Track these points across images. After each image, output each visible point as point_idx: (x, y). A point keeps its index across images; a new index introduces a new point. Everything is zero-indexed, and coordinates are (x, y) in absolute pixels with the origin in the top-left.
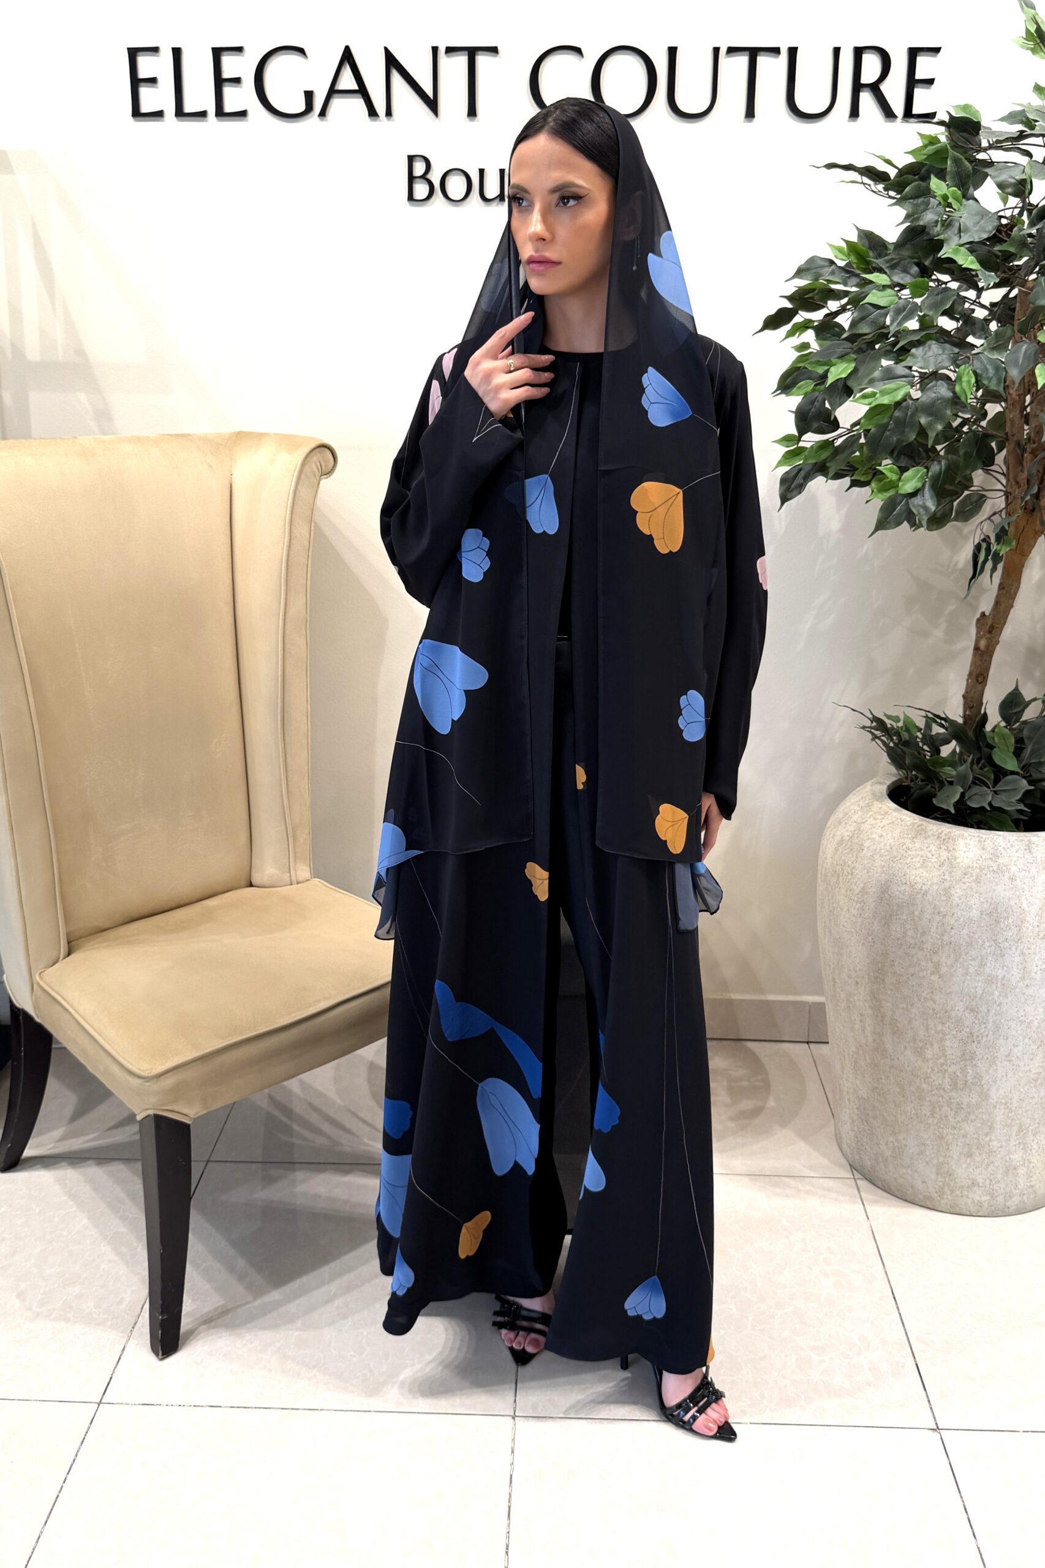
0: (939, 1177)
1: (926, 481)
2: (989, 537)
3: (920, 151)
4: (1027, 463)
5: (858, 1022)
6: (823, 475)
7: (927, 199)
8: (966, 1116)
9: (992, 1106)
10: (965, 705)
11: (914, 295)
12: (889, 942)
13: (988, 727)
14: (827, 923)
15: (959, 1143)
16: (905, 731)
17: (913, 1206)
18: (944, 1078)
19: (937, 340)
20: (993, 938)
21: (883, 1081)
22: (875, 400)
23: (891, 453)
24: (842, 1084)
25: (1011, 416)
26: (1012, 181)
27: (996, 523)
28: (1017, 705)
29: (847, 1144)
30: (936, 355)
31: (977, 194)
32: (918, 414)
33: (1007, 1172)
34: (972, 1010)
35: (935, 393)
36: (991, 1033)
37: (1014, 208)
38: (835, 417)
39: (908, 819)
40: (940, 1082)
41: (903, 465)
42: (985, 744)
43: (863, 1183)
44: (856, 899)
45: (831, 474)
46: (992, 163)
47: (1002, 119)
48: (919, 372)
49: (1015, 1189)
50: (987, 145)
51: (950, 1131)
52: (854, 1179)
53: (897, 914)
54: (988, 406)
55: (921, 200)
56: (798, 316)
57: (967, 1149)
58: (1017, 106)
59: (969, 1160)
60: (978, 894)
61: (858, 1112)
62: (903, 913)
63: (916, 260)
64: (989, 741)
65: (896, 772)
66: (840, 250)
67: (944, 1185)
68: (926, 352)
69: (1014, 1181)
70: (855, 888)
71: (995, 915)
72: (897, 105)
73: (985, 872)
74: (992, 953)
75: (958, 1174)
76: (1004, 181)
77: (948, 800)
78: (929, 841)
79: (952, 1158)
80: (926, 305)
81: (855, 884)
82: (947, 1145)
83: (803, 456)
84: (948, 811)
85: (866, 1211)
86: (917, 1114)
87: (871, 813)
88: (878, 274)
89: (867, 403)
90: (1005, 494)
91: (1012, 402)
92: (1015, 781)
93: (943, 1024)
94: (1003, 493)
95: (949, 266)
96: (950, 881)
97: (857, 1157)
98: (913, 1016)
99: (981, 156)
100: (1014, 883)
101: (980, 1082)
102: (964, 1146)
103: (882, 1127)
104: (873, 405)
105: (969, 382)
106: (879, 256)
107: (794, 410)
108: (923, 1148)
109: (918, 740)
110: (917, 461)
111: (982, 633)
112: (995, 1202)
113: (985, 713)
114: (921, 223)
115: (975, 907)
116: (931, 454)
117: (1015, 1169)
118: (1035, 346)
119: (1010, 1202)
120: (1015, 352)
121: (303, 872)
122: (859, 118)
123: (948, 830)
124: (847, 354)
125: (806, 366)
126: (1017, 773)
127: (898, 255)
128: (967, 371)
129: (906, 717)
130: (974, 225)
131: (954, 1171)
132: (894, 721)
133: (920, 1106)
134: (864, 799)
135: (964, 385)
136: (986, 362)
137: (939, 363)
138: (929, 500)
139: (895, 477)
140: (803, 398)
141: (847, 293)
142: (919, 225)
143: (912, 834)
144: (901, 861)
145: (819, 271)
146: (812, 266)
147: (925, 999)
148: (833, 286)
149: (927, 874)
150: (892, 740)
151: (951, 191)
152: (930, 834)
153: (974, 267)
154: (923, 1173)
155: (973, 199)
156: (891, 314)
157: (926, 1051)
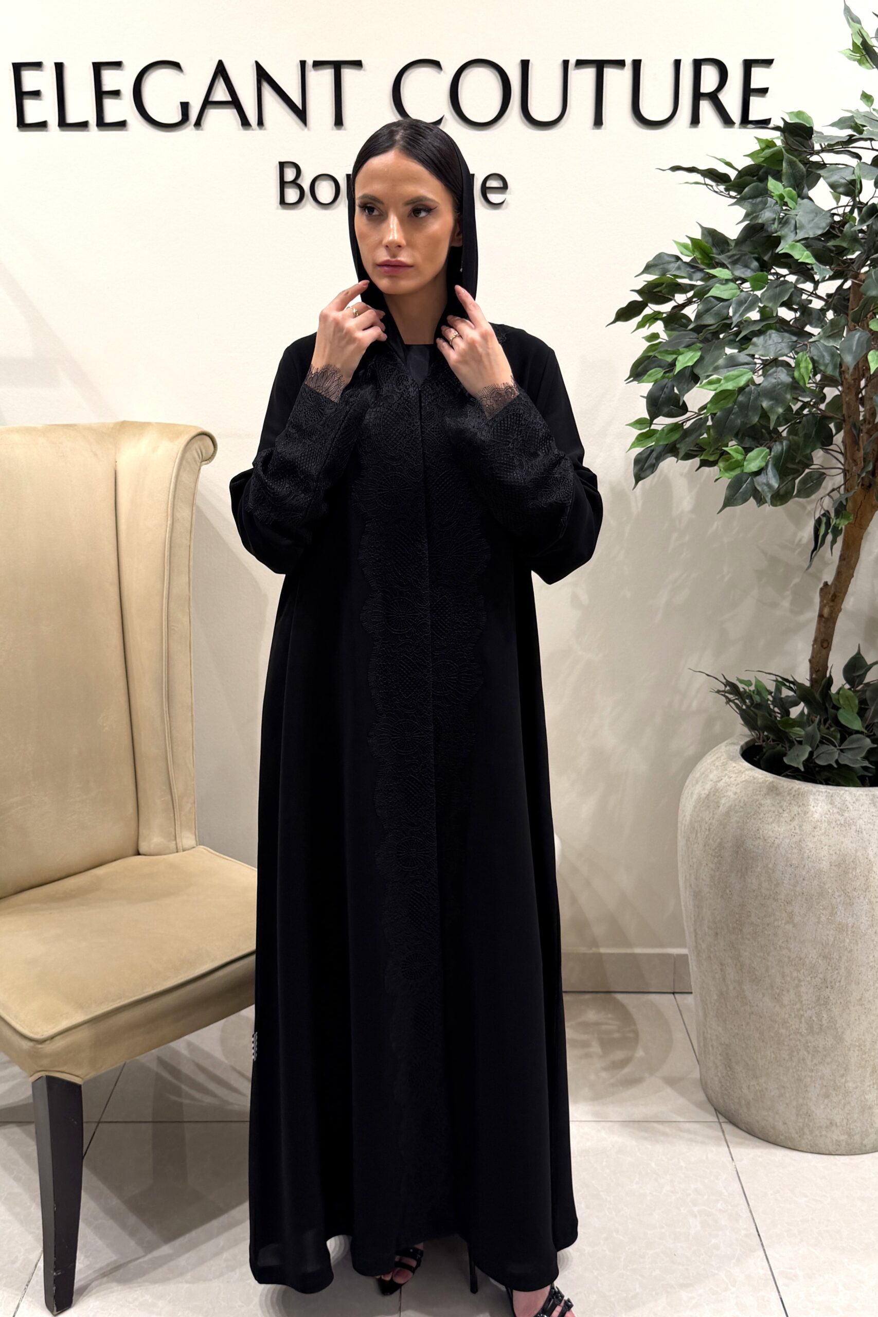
0: (799, 1117)
1: (769, 461)
2: (828, 512)
3: (758, 154)
4: (863, 442)
5: (719, 972)
6: (675, 456)
7: (765, 198)
8: (822, 1059)
9: (846, 1048)
10: (812, 669)
11: (754, 288)
12: (746, 894)
13: (834, 690)
14: (687, 876)
15: (817, 1085)
16: (757, 694)
18: (801, 1022)
19: (778, 330)
20: (843, 888)
21: (744, 1027)
22: (720, 386)
23: (736, 435)
24: (706, 1031)
25: (847, 399)
26: (843, 181)
27: (835, 499)
28: (861, 668)
29: (712, 1089)
30: (777, 344)
31: (811, 193)
32: (760, 399)
33: (863, 1112)
34: (825, 957)
35: (775, 379)
36: (843, 978)
37: (845, 206)
38: (684, 402)
39: (760, 776)
40: (797, 1026)
41: (747, 446)
42: (831, 705)
43: (727, 1127)
44: (714, 854)
45: (682, 454)
46: (825, 165)
47: (833, 125)
48: (762, 360)
49: (871, 1127)
50: (820, 148)
51: (809, 1073)
52: (719, 1122)
53: (752, 868)
54: (827, 390)
55: (759, 199)
56: (648, 308)
57: (824, 1091)
58: (847, 112)
59: (826, 1101)
60: (828, 847)
61: (722, 1058)
62: (757, 866)
63: (756, 255)
64: (835, 703)
65: (750, 733)
66: (685, 246)
67: (804, 1126)
68: (766, 342)
69: (869, 1120)
70: (712, 843)
71: (844, 866)
72: (735, 113)
73: (834, 825)
74: (843, 903)
75: (816, 1114)
76: (836, 182)
77: (797, 758)
78: (780, 798)
79: (812, 1099)
80: (765, 297)
81: (713, 840)
83: (654, 438)
84: (797, 769)
85: (731, 1153)
86: (777, 1059)
87: (726, 772)
88: (720, 269)
89: (712, 389)
90: (843, 472)
91: (847, 386)
92: (858, 740)
93: (798, 971)
94: (841, 471)
95: (786, 260)
96: (802, 834)
97: (722, 1101)
98: (769, 964)
99: (815, 158)
100: (862, 835)
101: (835, 1025)
102: (822, 1087)
103: (744, 1071)
104: (718, 391)
105: (807, 368)
106: (722, 252)
107: (646, 395)
108: (783, 1091)
109: (769, 702)
110: (761, 442)
111: (825, 602)
112: (853, 1140)
113: (831, 677)
114: (760, 221)
115: (826, 858)
116: (775, 436)
117: (870, 1108)
118: (867, 334)
119: (867, 1140)
120: (848, 339)
121: (188, 839)
122: (700, 125)
124: (693, 344)
125: (656, 355)
126: (862, 733)
127: (739, 251)
128: (805, 357)
129: (758, 681)
130: (810, 222)
131: (813, 1112)
132: (746, 685)
133: (780, 1050)
134: (719, 759)
135: (803, 370)
136: (822, 349)
137: (780, 350)
138: (773, 479)
139: (739, 457)
140: (654, 385)
141: (692, 287)
142: (758, 223)
143: (764, 790)
144: (755, 816)
145: (666, 266)
146: (660, 262)
147: (780, 947)
148: (680, 281)
149: (779, 829)
150: (745, 703)
151: (787, 190)
152: (781, 791)
153: (810, 261)
154: (784, 1115)
155: (808, 197)
156: (734, 305)
157: (783, 997)
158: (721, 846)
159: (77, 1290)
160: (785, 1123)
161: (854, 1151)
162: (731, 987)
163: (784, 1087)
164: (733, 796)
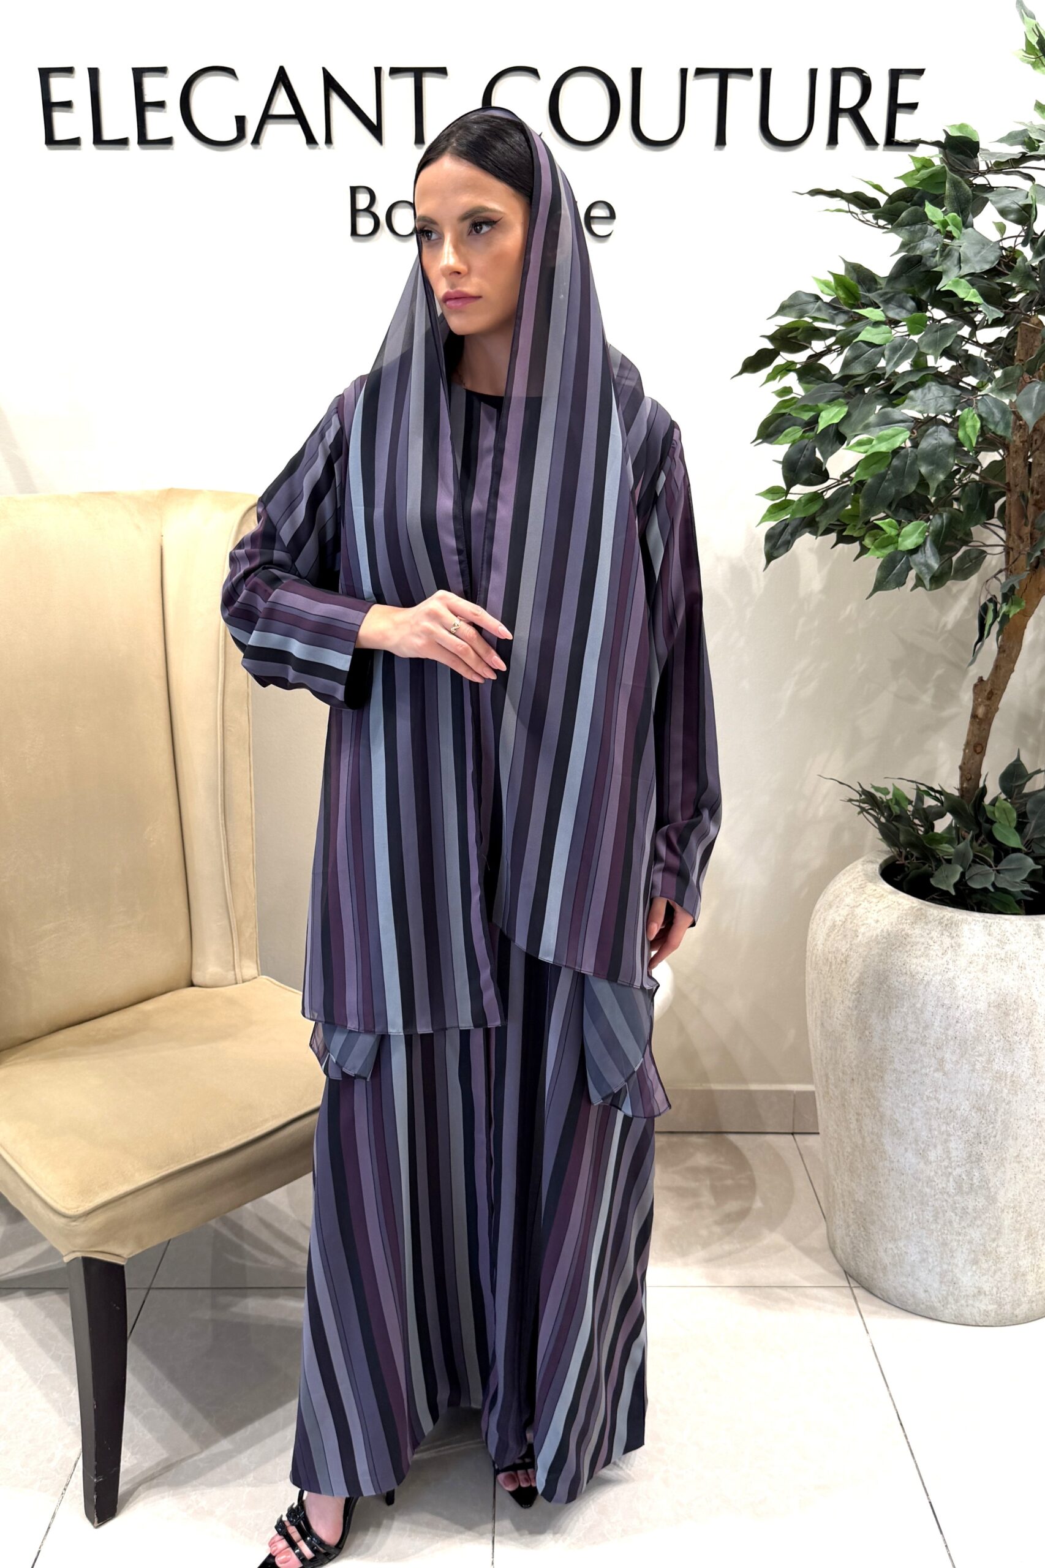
0: (943, 1285)
1: (926, 536)
2: (995, 596)
3: (912, 175)
4: (1030, 515)
5: (855, 1122)
6: (810, 532)
7: (924, 225)
8: (971, 1221)
9: (1000, 1210)
10: (961, 777)
11: (912, 331)
12: (888, 1037)
13: (987, 801)
14: (819, 1014)
15: (964, 1250)
16: (895, 804)
17: (914, 1316)
18: (948, 1181)
19: (931, 382)
20: (1002, 1031)
21: (882, 1184)
22: (870, 447)
23: (890, 506)
24: (836, 1186)
25: (1014, 465)
26: (1015, 206)
27: (1001, 582)
28: (1019, 776)
29: (842, 1250)
30: (936, 399)
31: (976, 221)
32: (918, 463)
33: (1015, 1279)
34: (979, 1109)
35: (936, 439)
36: (999, 1133)
37: (1017, 237)
38: (826, 469)
39: (905, 901)
40: (944, 1186)
41: (901, 520)
42: (983, 817)
43: (860, 1293)
44: (851, 990)
45: (821, 529)
46: (992, 188)
47: (1001, 140)
49: (1024, 1296)
50: (985, 168)
51: (954, 1237)
52: (850, 1287)
53: (897, 1007)
55: (918, 227)
56: (779, 357)
57: (973, 1256)
58: (1019, 125)
59: (974, 1268)
60: (985, 984)
61: (855, 1217)
62: (903, 1005)
63: (911, 295)
64: (989, 815)
65: (889, 849)
66: (827, 284)
67: (948, 1294)
68: (925, 395)
69: (1021, 1288)
70: (850, 977)
71: (1004, 1006)
72: (879, 131)
73: (992, 961)
74: (1001, 1048)
75: (963, 1282)
76: (1006, 207)
77: (947, 880)
78: (929, 926)
79: (957, 1265)
80: (924, 343)
81: (850, 974)
83: (790, 509)
84: (947, 893)
85: (864, 1324)
86: (918, 1221)
87: (864, 896)
88: (870, 308)
89: (862, 451)
90: (1004, 550)
91: (1014, 449)
92: (1019, 860)
93: (948, 1124)
94: (1000, 549)
95: (947, 301)
96: (955, 970)
97: (853, 1263)
98: (914, 1116)
99: (979, 181)
100: (1024, 971)
101: (988, 1185)
102: (969, 1253)
103: (880, 1232)
104: (869, 453)
105: (973, 427)
106: (869, 291)
107: (781, 460)
108: (925, 1256)
109: (909, 813)
110: (914, 513)
112: (1002, 1310)
113: (984, 786)
114: (918, 253)
115: (982, 998)
117: (1023, 1275)
119: (1018, 1310)
120: (1027, 393)
121: (250, 970)
122: (839, 146)
123: (950, 915)
124: (837, 397)
125: (789, 412)
126: (1021, 851)
127: (892, 288)
128: (971, 414)
129: (896, 788)
130: (976, 255)
131: (960, 1279)
132: (882, 793)
133: (923, 1211)
134: (856, 880)
135: (969, 430)
136: (991, 405)
137: (940, 406)
138: (932, 558)
139: (893, 532)
140: (790, 448)
141: (833, 333)
142: (914, 256)
143: (911, 919)
144: (900, 949)
145: (804, 307)
146: (797, 302)
147: (928, 1097)
148: (817, 324)
149: (929, 964)
150: (883, 815)
151: (949, 217)
152: (931, 919)
153: (974, 300)
154: (925, 1282)
155: (972, 226)
156: (887, 353)
157: (929, 1153)
158: (861, 982)
159: (121, 1496)
160: (926, 1291)
161: (1003, 1321)
162: (868, 1140)
164: (873, 924)
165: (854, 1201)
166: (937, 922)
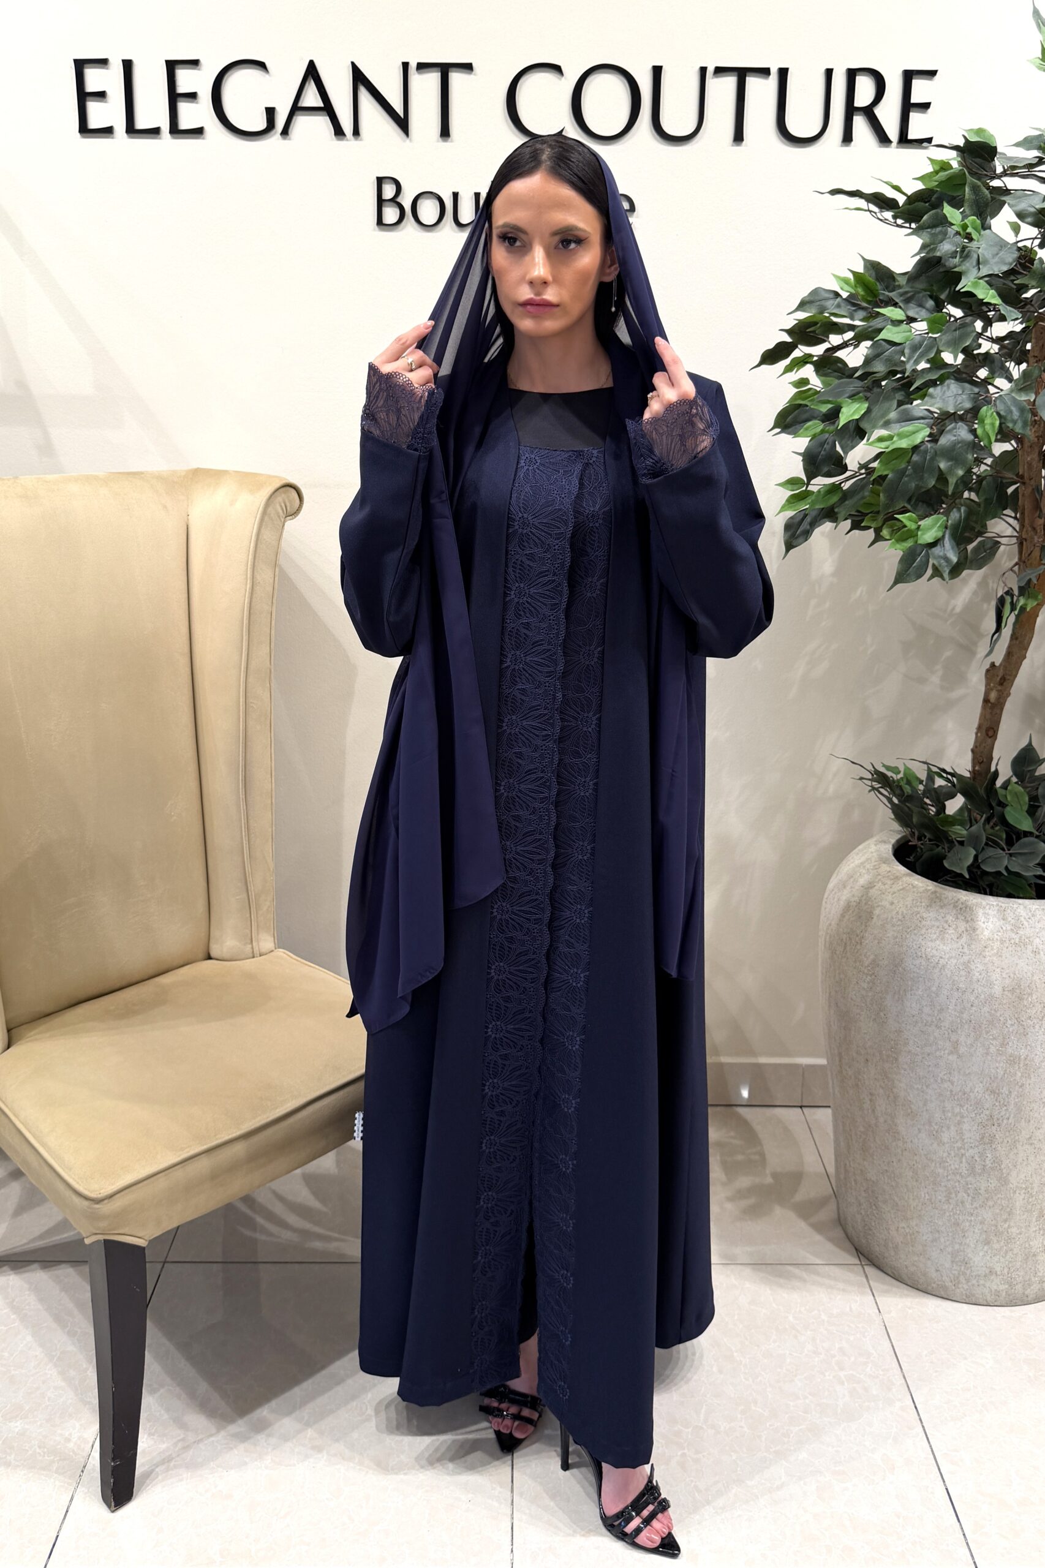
0: (954, 1264)
1: (945, 530)
2: (1011, 589)
3: (930, 177)
5: (869, 1102)
6: (830, 522)
7: (944, 227)
8: (983, 1202)
9: (1011, 1191)
10: (973, 760)
11: (930, 330)
12: (903, 1019)
13: (999, 783)
15: (976, 1231)
16: (907, 784)
17: (927, 1295)
18: (961, 1162)
19: (947, 378)
20: (1016, 1016)
21: (895, 1164)
22: (893, 443)
23: (909, 501)
25: (1029, 459)
26: (1032, 210)
28: (1031, 761)
29: (853, 1228)
30: (955, 396)
31: (993, 223)
32: (937, 458)
33: (1026, 1259)
34: (993, 1092)
35: (955, 436)
36: (1012, 1116)
37: (1033, 239)
38: (844, 460)
39: (920, 885)
40: (957, 1167)
41: (921, 513)
42: (997, 802)
43: (871, 1271)
44: (866, 971)
46: (1008, 191)
47: (1018, 145)
48: (938, 414)
49: (1034, 1277)
50: (1002, 170)
51: (966, 1217)
52: (862, 1266)
53: (911, 990)
55: (938, 229)
56: (797, 350)
57: (984, 1236)
58: (1034, 130)
59: (986, 1248)
60: (999, 969)
62: (918, 988)
63: (929, 293)
64: (1001, 798)
65: (901, 829)
66: (846, 281)
67: (959, 1274)
68: (944, 392)
69: (1033, 1268)
71: (1018, 991)
72: (892, 130)
73: (1006, 944)
74: (1015, 1032)
75: (974, 1262)
76: (1023, 210)
77: (960, 863)
78: (944, 910)
79: (969, 1245)
80: (943, 341)
81: (865, 956)
82: (963, 1231)
83: (809, 500)
84: (961, 876)
85: (876, 1303)
86: (930, 1200)
87: (879, 877)
88: (891, 308)
89: (883, 446)
90: (1017, 540)
91: (1029, 444)
92: (1032, 844)
93: (961, 1106)
94: (1014, 540)
95: (966, 300)
96: (970, 954)
97: (863, 1241)
98: (928, 1097)
99: (996, 183)
100: (1038, 956)
101: (1000, 1166)
102: (981, 1233)
103: (892, 1211)
104: (889, 449)
105: (993, 424)
106: (887, 288)
107: (803, 451)
108: (936, 1236)
109: (920, 793)
110: (937, 508)
111: (992, 685)
112: (1012, 1290)
113: (996, 770)
114: (938, 254)
115: (997, 983)
117: (1034, 1255)
119: (1029, 1290)
121: (265, 942)
122: (853, 143)
124: (858, 393)
125: (809, 404)
126: (1032, 834)
127: (912, 287)
128: (990, 412)
129: (907, 768)
130: (994, 256)
131: (971, 1259)
132: (893, 773)
133: (935, 1191)
134: (869, 861)
135: (988, 427)
136: (1009, 403)
137: (959, 404)
138: (951, 551)
139: (911, 526)
140: (810, 441)
141: (851, 328)
142: (933, 257)
143: (925, 902)
144: (915, 932)
145: (823, 303)
146: (817, 298)
147: (941, 1079)
148: (836, 319)
149: (945, 948)
150: (894, 794)
151: (969, 221)
152: (946, 902)
153: (993, 301)
154: (937, 1261)
155: (990, 228)
156: (907, 351)
157: (942, 1134)
158: (875, 963)
159: (138, 1481)
161: (1014, 1301)
162: (881, 1120)
163: (938, 1231)
164: (888, 906)
165: (867, 1180)
166: (952, 906)
